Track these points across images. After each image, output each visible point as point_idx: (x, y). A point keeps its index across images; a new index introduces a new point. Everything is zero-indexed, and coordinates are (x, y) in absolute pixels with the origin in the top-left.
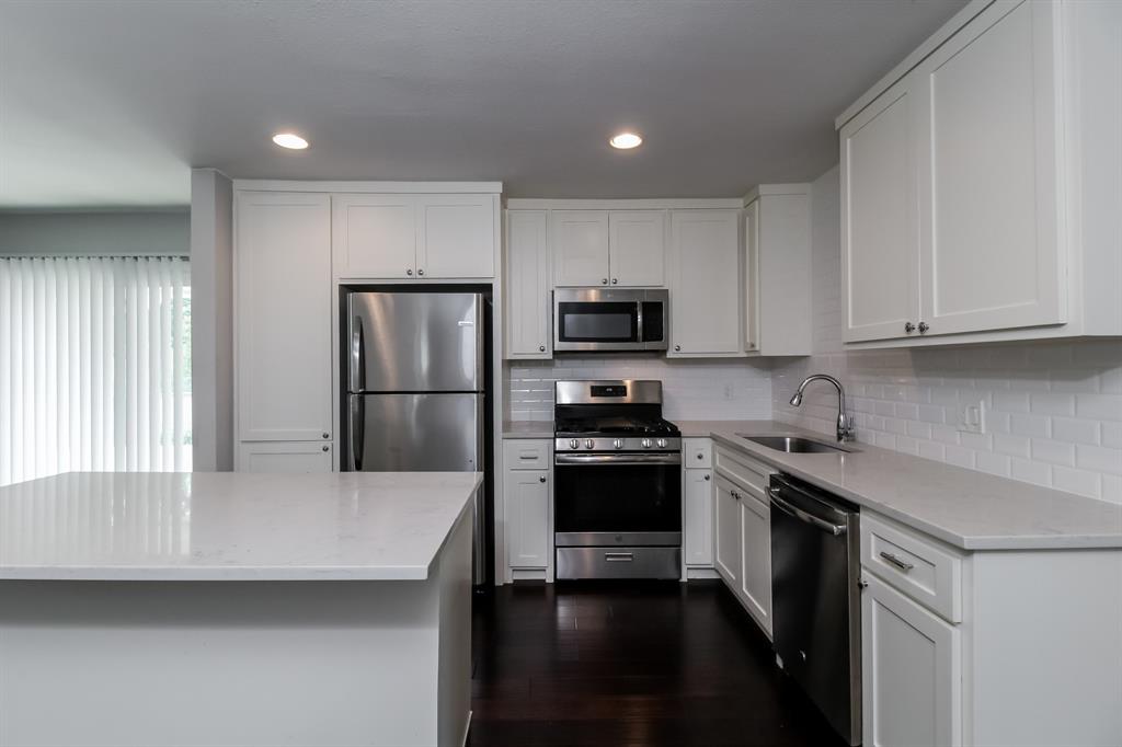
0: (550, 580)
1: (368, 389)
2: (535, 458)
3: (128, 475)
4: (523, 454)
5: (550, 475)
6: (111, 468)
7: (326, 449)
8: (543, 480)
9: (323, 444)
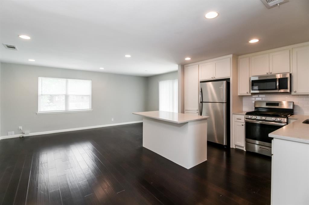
0: (245, 150)
1: (203, 101)
2: (240, 119)
3: (173, 112)
4: (238, 118)
5: (244, 124)
6: (172, 112)
7: (197, 113)
8: (242, 125)
9: (197, 112)
